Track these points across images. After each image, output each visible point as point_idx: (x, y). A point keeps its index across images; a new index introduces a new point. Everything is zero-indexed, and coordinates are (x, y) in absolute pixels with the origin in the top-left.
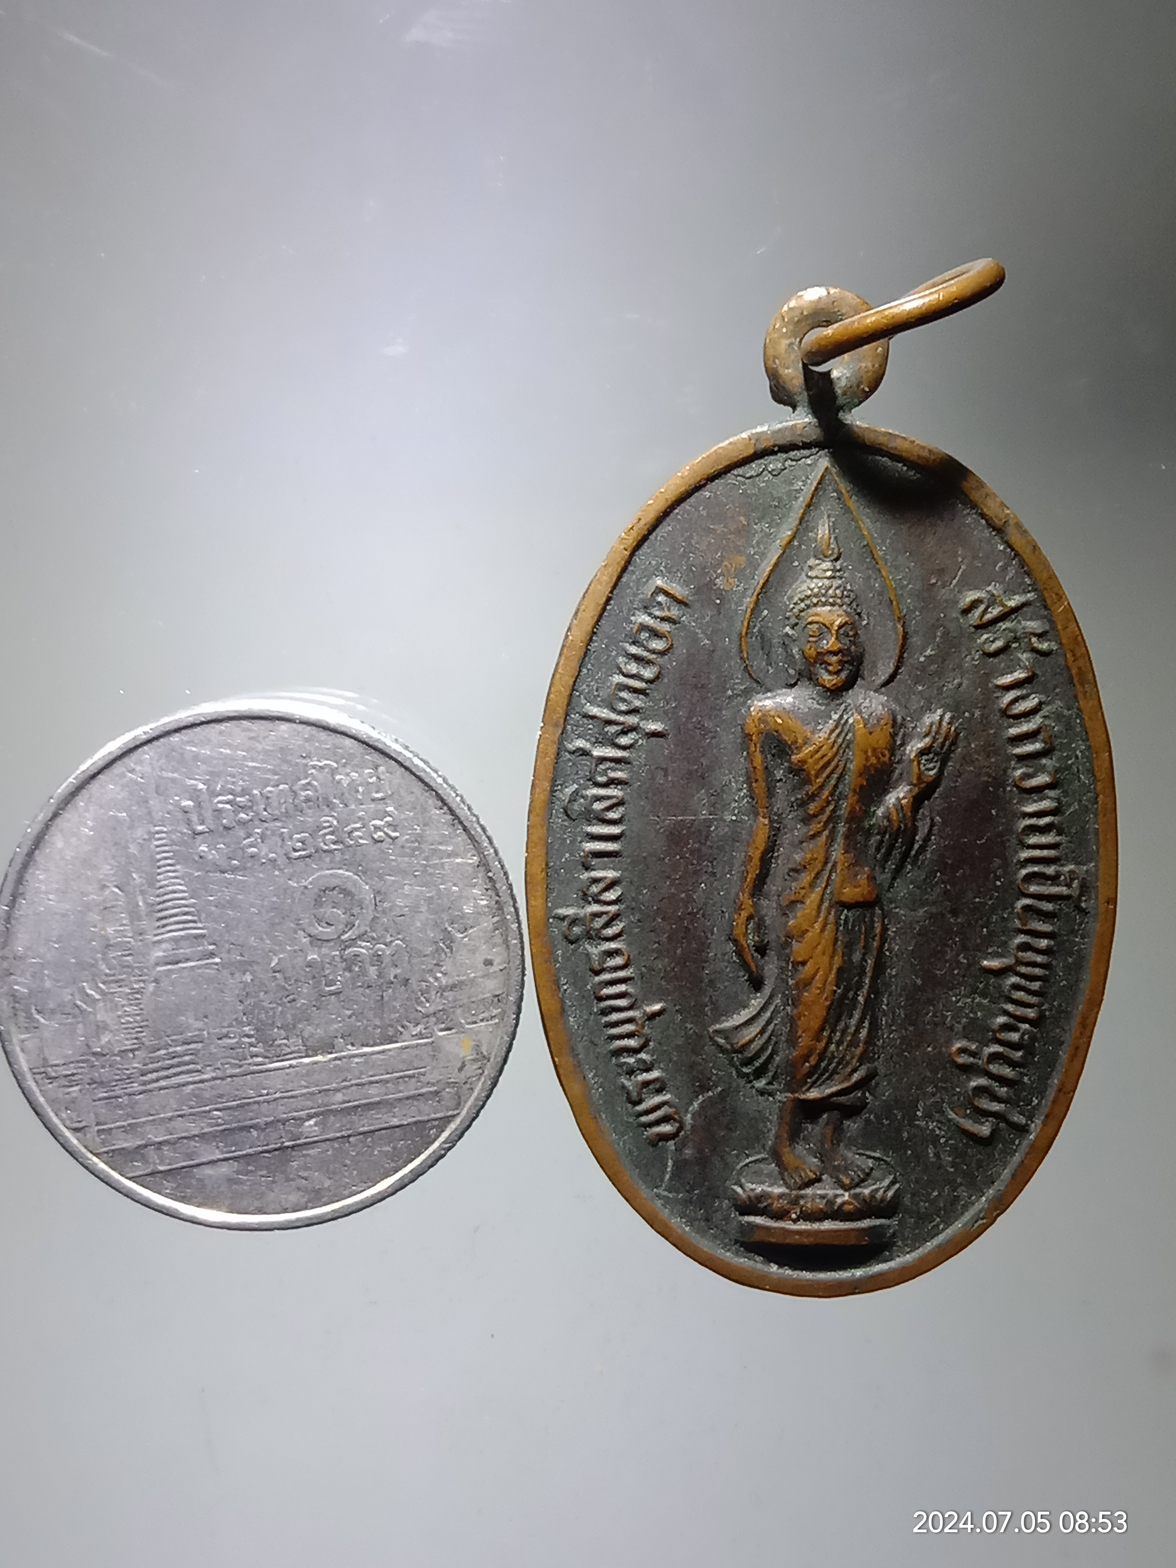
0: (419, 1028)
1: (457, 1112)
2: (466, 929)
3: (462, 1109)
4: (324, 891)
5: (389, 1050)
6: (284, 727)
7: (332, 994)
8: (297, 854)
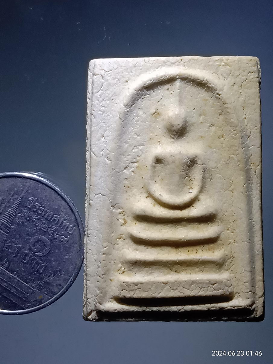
0: (34, 285)
1: (25, 308)
2: (62, 274)
3: (27, 309)
4: (41, 241)
5: (24, 284)
6: (63, 202)
7: (23, 262)
8: (43, 229)
